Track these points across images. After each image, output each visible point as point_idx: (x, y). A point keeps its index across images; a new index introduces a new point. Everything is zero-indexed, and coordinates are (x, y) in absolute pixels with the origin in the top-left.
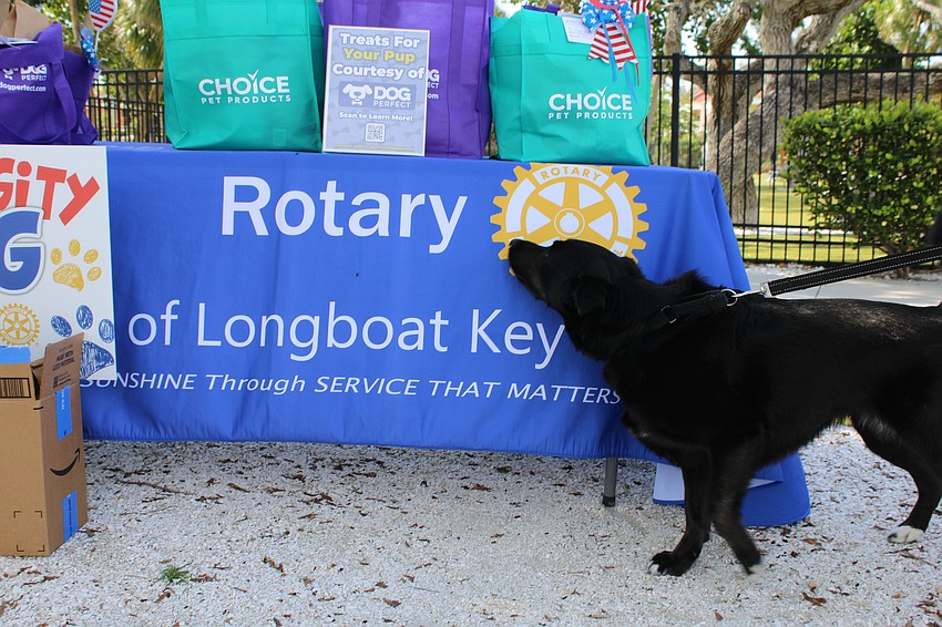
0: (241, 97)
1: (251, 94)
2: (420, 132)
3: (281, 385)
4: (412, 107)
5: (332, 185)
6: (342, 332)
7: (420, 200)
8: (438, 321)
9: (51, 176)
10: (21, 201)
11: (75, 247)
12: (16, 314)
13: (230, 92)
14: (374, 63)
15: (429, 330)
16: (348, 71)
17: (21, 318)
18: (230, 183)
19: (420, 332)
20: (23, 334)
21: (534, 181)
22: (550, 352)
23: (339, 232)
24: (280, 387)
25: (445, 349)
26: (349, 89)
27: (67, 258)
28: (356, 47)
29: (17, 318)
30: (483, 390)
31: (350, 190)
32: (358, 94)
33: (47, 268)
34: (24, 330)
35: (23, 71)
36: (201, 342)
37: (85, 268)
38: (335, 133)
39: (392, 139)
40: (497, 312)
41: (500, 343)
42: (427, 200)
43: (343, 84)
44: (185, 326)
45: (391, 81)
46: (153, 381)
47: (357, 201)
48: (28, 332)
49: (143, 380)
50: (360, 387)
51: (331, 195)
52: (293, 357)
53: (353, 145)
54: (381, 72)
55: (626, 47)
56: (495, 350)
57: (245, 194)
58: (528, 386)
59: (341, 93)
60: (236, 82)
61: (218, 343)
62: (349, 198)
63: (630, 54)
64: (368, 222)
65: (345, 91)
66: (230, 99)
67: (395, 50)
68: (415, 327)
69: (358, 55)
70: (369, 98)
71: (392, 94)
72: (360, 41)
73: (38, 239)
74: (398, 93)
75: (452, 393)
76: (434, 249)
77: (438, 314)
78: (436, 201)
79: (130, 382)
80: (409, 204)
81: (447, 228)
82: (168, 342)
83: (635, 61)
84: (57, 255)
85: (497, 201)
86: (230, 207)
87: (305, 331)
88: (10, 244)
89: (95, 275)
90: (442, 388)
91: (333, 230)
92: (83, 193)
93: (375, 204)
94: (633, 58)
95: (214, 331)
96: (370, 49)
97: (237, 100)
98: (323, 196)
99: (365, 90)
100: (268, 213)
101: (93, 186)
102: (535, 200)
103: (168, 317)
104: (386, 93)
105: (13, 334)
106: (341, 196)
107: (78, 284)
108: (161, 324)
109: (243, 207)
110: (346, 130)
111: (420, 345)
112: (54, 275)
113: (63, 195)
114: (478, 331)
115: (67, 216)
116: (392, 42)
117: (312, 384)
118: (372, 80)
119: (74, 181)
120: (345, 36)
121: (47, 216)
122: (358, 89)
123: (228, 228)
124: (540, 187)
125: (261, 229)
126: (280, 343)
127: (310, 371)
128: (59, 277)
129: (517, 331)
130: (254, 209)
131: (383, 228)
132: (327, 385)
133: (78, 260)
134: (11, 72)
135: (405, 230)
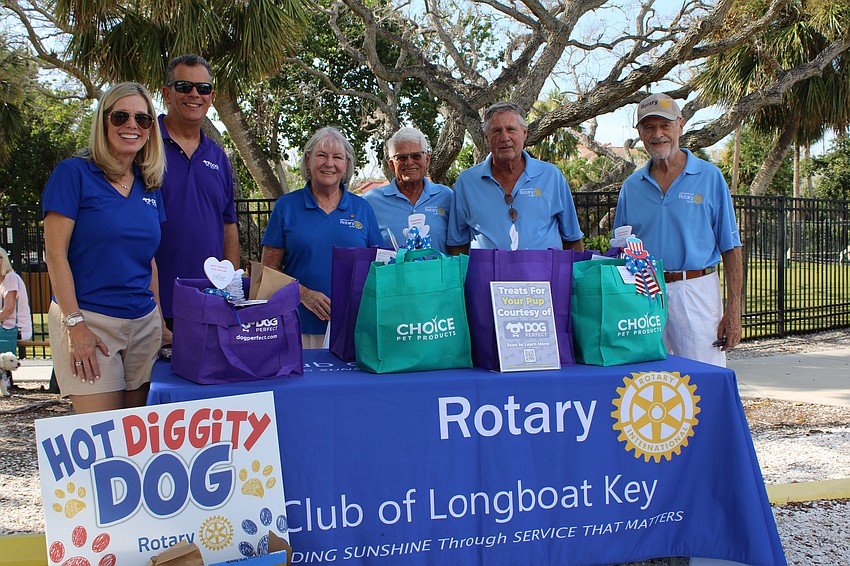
0: (428, 335)
1: (434, 333)
2: (555, 353)
3: (491, 540)
4: (548, 336)
5: (511, 399)
6: (527, 500)
7: (568, 405)
8: (585, 487)
9: (236, 417)
10: (216, 439)
11: (256, 466)
12: (215, 524)
13: (419, 332)
14: (520, 307)
15: (581, 493)
16: (507, 313)
17: (219, 526)
18: (443, 402)
19: (575, 495)
20: (221, 539)
21: (635, 386)
22: (649, 498)
23: (518, 432)
24: (490, 542)
25: (591, 505)
26: (510, 326)
27: (251, 475)
28: (508, 296)
29: (216, 527)
30: (614, 527)
31: (523, 401)
32: (515, 329)
33: (237, 484)
34: (222, 535)
35: (258, 325)
36: (433, 517)
37: (264, 480)
38: (507, 358)
39: (540, 359)
40: (619, 476)
41: (622, 496)
42: (572, 405)
43: (506, 323)
44: (421, 507)
45: (533, 319)
46: (401, 549)
47: (528, 409)
48: (225, 536)
49: (393, 549)
50: (540, 536)
51: (512, 406)
52: (497, 521)
53: (518, 366)
54: (526, 313)
55: (654, 283)
56: (619, 501)
57: (454, 409)
58: (637, 521)
59: (506, 330)
60: (425, 326)
61: (445, 517)
62: (523, 407)
63: (657, 288)
64: (537, 423)
65: (508, 328)
66: (419, 337)
67: (532, 296)
68: (571, 492)
69: (510, 301)
70: (523, 331)
71: (535, 327)
72: (511, 291)
73: (229, 465)
74: (539, 326)
75: (597, 532)
76: (580, 439)
77: (585, 482)
78: (578, 405)
79: (381, 551)
80: (561, 409)
81: (586, 423)
82: (409, 520)
83: (660, 293)
84: (244, 472)
85: (615, 402)
86: (445, 419)
87: (503, 502)
88: (209, 472)
89: (271, 484)
90: (591, 529)
91: (515, 431)
92: (259, 426)
93: (538, 411)
94: (659, 290)
95: (441, 508)
96: (518, 297)
97: (425, 338)
98: (506, 407)
99: (519, 326)
100: (470, 421)
101: (266, 420)
102: (637, 399)
103: (408, 502)
104: (532, 327)
105: (213, 540)
106: (518, 407)
107: (260, 493)
108: (403, 508)
109: (453, 418)
110: (512, 355)
111: (575, 503)
112: (242, 489)
113: (246, 429)
114: (609, 489)
115: (249, 444)
116: (529, 291)
117: (511, 537)
118: (522, 319)
119: (253, 418)
120: (501, 289)
121: (235, 446)
122: (515, 326)
123: (444, 435)
124: (639, 390)
125: (466, 434)
126: (487, 512)
127: (508, 529)
128: (245, 491)
129: (631, 488)
130: (460, 419)
131: (546, 427)
132: (521, 537)
133: (259, 475)
134: (249, 326)
135: (560, 428)
